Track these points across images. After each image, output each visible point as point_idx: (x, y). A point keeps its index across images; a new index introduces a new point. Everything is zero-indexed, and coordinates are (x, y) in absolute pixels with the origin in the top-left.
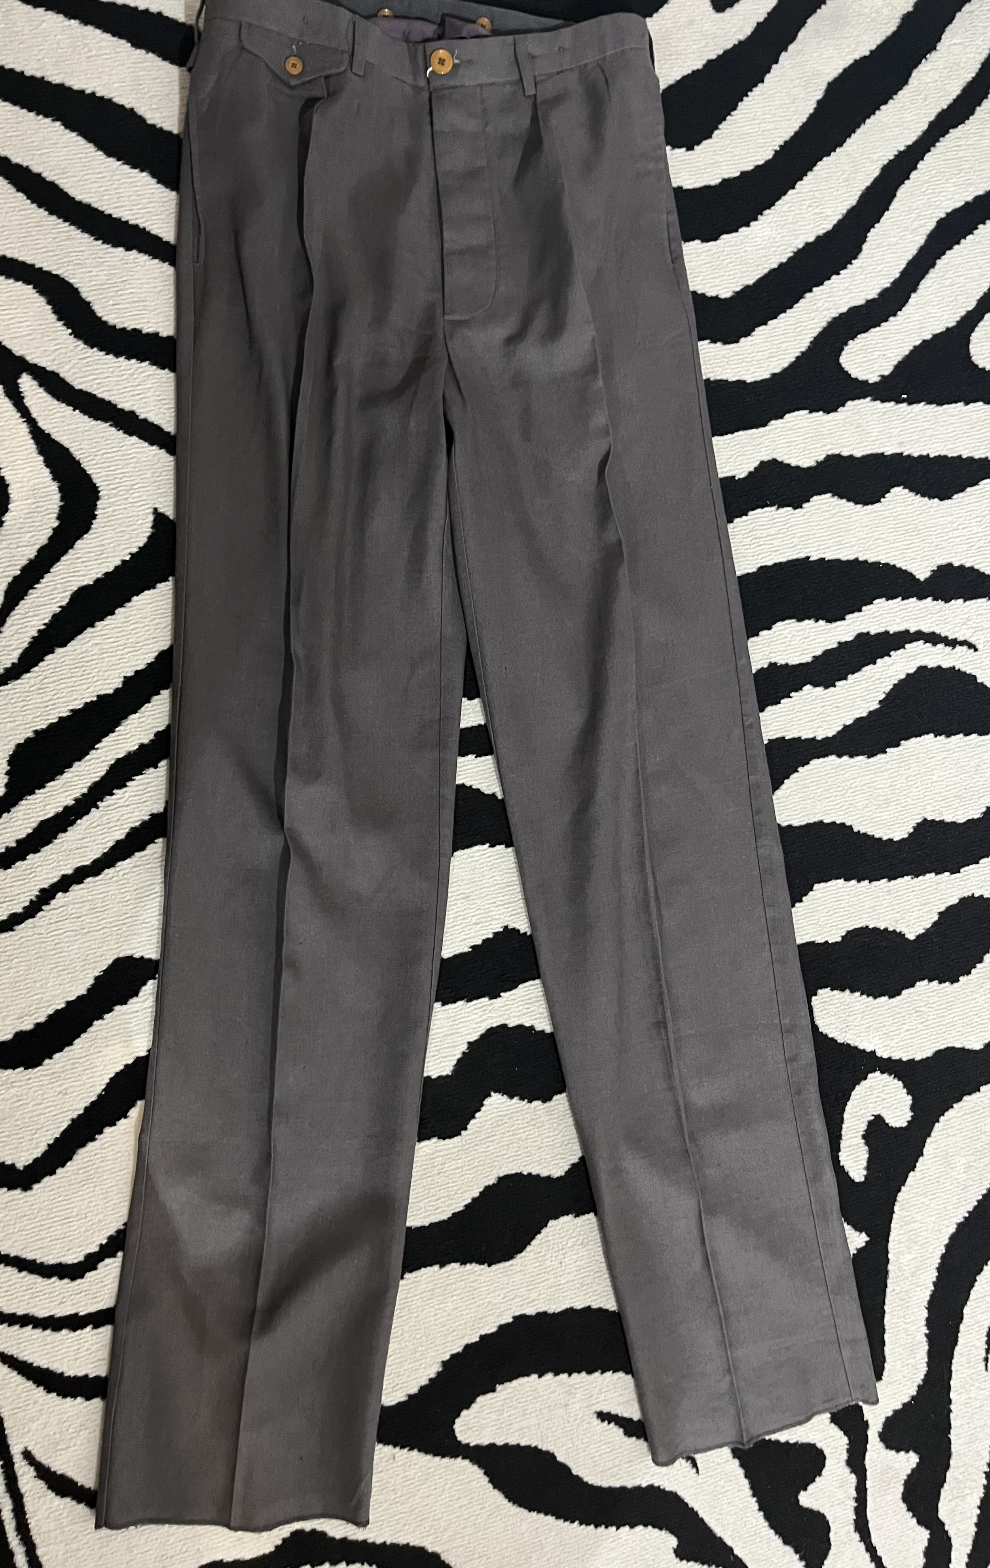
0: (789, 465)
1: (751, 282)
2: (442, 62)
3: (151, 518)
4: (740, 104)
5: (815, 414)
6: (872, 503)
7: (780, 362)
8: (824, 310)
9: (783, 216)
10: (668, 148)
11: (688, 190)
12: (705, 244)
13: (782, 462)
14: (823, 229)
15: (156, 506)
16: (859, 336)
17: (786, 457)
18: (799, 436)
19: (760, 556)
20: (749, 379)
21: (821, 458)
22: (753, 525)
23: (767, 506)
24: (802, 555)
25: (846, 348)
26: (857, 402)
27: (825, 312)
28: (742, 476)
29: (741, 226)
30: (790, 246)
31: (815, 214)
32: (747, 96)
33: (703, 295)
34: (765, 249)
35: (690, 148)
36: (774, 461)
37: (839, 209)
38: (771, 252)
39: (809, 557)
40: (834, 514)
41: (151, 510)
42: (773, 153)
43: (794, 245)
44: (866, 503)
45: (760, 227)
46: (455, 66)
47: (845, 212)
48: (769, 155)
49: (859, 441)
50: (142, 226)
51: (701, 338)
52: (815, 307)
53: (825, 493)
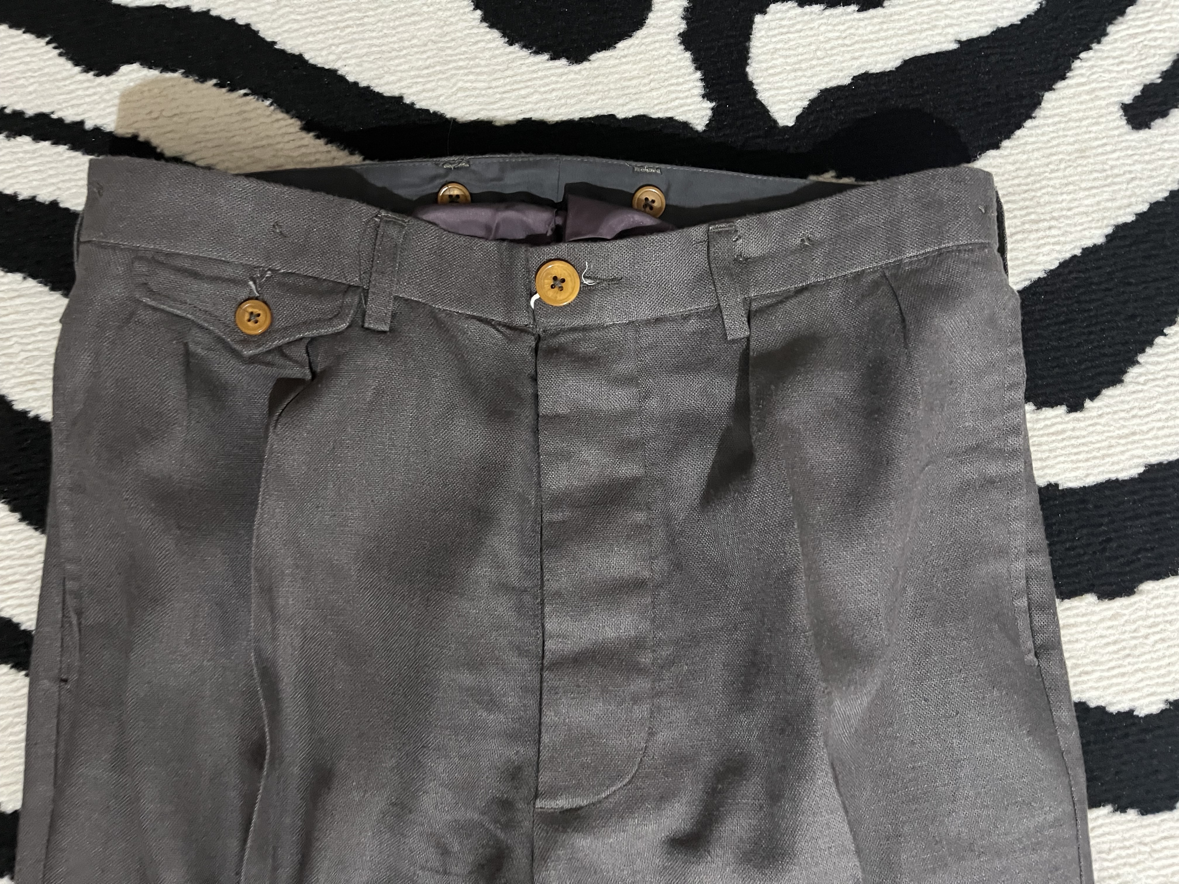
2: (558, 282)
10: (1029, 407)
11: (1071, 491)
12: (1107, 604)
33: (1101, 709)
35: (1075, 406)
46: (585, 290)
51: (1095, 803)
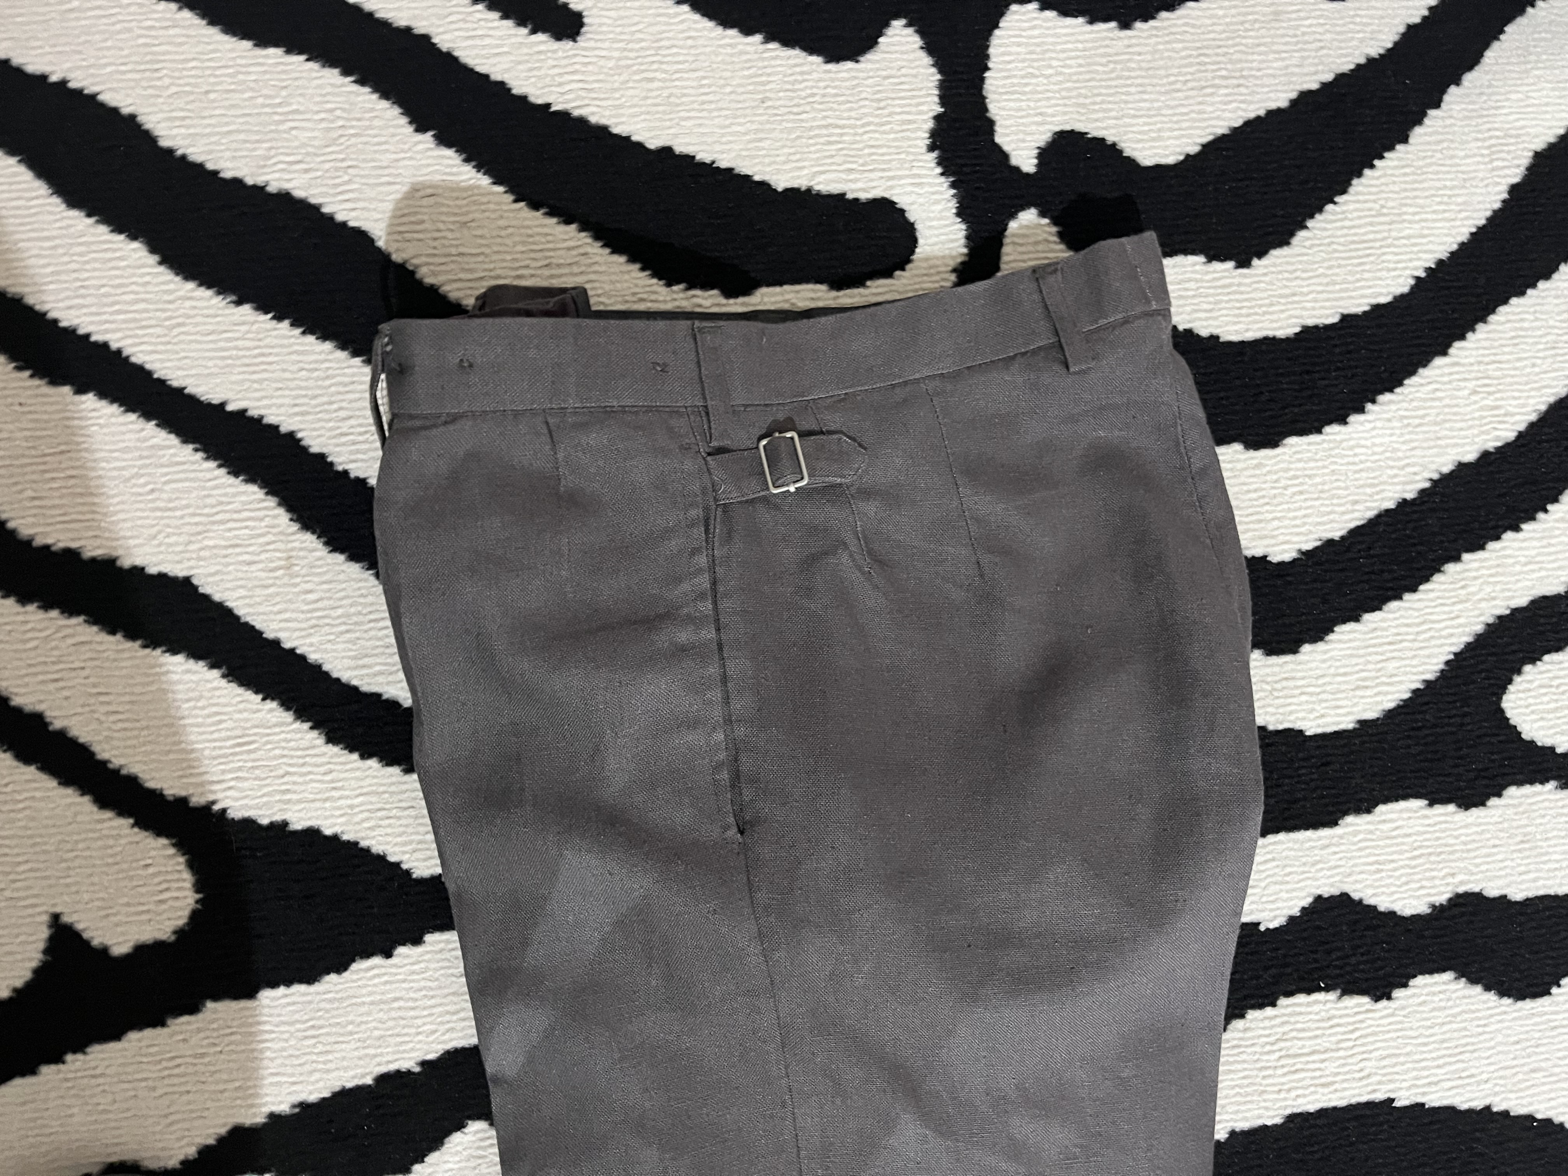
0: (1374, 908)
1: (1337, 534)
3: (44, 933)
4: (1355, 182)
5: (1439, 809)
6: (1535, 995)
7: (1379, 699)
8: (1481, 600)
9: (1417, 408)
11: (1230, 344)
12: (1252, 453)
13: (1360, 901)
14: (1497, 438)
15: (58, 910)
16: (1546, 658)
17: (1370, 892)
18: (1401, 852)
19: (1293, 1094)
20: (1311, 728)
21: (1442, 898)
22: (1286, 1028)
23: (1319, 989)
24: (1379, 1096)
25: (1517, 679)
26: (1527, 789)
27: (1483, 605)
28: (1272, 925)
29: (1330, 422)
30: (1424, 467)
31: (1482, 409)
32: (1372, 166)
34: (1373, 470)
35: (1243, 263)
36: (1344, 898)
37: (1532, 401)
38: (1384, 478)
39: (1393, 1100)
40: (1454, 1016)
41: (45, 918)
42: (1412, 282)
43: (1434, 467)
44: (1520, 996)
45: (1368, 426)
47: (1543, 408)
48: (1403, 286)
49: (1523, 869)
50: (114, 346)
52: (1463, 592)
53: (1442, 970)
